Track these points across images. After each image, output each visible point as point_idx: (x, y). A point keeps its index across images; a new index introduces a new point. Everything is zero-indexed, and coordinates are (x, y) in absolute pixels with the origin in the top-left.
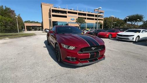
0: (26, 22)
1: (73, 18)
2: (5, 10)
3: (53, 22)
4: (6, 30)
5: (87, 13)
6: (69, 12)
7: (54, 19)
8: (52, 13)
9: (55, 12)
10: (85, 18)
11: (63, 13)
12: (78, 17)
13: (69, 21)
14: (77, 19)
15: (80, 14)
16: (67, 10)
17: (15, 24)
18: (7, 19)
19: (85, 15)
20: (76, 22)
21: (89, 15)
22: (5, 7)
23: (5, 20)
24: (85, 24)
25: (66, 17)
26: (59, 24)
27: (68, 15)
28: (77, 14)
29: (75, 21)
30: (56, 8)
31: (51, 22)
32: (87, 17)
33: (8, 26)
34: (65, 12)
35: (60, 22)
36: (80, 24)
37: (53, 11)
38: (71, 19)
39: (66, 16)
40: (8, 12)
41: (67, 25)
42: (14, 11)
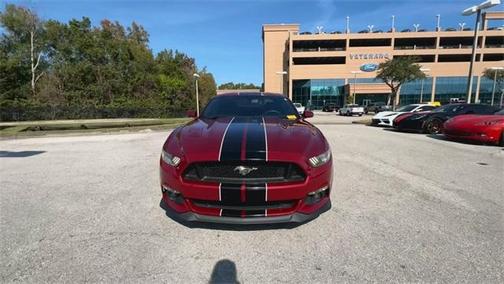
0: (222, 87)
1: (368, 63)
2: (176, 61)
3: (294, 82)
4: (173, 110)
5: (439, 34)
6: (355, 43)
7: (298, 72)
8: (293, 55)
9: (304, 49)
11: (331, 49)
12: (394, 57)
13: (353, 77)
14: (382, 65)
15: (401, 43)
16: (348, 37)
17: (191, 96)
18: (176, 81)
19: (429, 43)
20: (378, 77)
21: (446, 42)
22: (177, 52)
23: (171, 85)
24: (423, 82)
25: (342, 60)
26: (313, 88)
27: (349, 52)
28: (389, 45)
29: (374, 75)
30: (307, 33)
31: (288, 83)
32: (439, 51)
33: (177, 101)
34: (341, 44)
35: (318, 82)
36: (395, 84)
37: (299, 45)
38: (363, 69)
39: (344, 58)
40: (179, 65)
41: (344, 90)
42: (193, 61)
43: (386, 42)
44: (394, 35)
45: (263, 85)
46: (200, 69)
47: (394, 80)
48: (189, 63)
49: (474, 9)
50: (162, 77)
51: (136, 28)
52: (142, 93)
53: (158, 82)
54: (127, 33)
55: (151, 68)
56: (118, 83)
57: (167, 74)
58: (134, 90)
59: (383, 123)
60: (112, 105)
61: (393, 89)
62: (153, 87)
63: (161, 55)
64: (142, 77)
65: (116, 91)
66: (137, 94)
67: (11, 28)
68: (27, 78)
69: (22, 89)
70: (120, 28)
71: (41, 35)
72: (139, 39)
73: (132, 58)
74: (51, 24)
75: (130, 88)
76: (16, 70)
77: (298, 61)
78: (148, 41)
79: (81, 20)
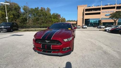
3: (85, 19)
6: (103, 8)
7: (86, 17)
8: (85, 12)
16: (101, 7)
18: (56, 20)
20: (110, 17)
22: (56, 13)
23: (54, 21)
25: (99, 13)
26: (91, 21)
27: (102, 11)
29: (108, 17)
30: (89, 7)
34: (99, 9)
35: (92, 19)
36: (115, 19)
37: (87, 10)
38: (106, 15)
40: (57, 16)
41: (100, 21)
42: (60, 15)
44: (116, 6)
45: (77, 20)
46: (61, 17)
47: (115, 18)
48: (59, 16)
51: (48, 8)
52: (48, 23)
53: (52, 20)
54: (46, 10)
55: (50, 17)
56: (43, 21)
57: (54, 18)
58: (47, 22)
59: (108, 31)
60: (42, 25)
61: (115, 21)
62: (51, 21)
63: (53, 14)
64: (48, 19)
66: (47, 23)
67: (24, 10)
68: (26, 20)
69: (26, 22)
70: (45, 9)
71: (30, 11)
72: (48, 11)
73: (46, 15)
74: (31, 9)
75: (46, 22)
76: (25, 18)
77: (86, 14)
78: (50, 11)
79: (37, 8)
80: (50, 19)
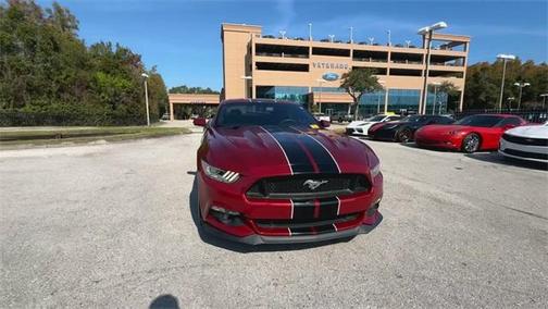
0: (174, 91)
1: (330, 72)
2: (117, 56)
3: (258, 88)
4: (115, 117)
5: (391, 49)
6: (318, 51)
7: (262, 78)
8: (256, 59)
9: (268, 53)
10: (382, 71)
11: (292, 56)
12: (354, 68)
13: (318, 85)
14: (345, 76)
15: (359, 55)
16: (311, 44)
17: (138, 99)
18: (119, 82)
19: (381, 56)
20: (342, 86)
21: (397, 57)
22: (118, 45)
23: (113, 86)
24: (380, 93)
25: (305, 68)
26: (278, 96)
27: (312, 60)
28: (348, 55)
29: (337, 84)
30: (270, 37)
31: (251, 88)
32: (390, 65)
33: (121, 106)
34: (303, 51)
35: (282, 89)
36: (357, 94)
37: (262, 49)
38: (325, 77)
39: (308, 65)
40: (122, 62)
41: (308, 98)
42: (139, 59)
43: (345, 53)
44: (352, 47)
45: (223, 90)
46: (148, 68)
47: (356, 90)
48: (134, 60)
49: (427, 29)
50: (101, 76)
51: (59, 11)
52: (73, 94)
53: (95, 80)
54: (46, 16)
55: (83, 64)
56: (37, 80)
57: (106, 71)
58: (61, 90)
59: (357, 132)
60: (28, 108)
61: (355, 99)
62: (88, 87)
63: (94, 47)
64: (72, 75)
65: (33, 90)
66: (66, 96)
70: (37, 8)
72: (64, 26)
73: (56, 49)
75: (54, 87)
77: (261, 66)
78: (76, 28)
80: (83, 73)
